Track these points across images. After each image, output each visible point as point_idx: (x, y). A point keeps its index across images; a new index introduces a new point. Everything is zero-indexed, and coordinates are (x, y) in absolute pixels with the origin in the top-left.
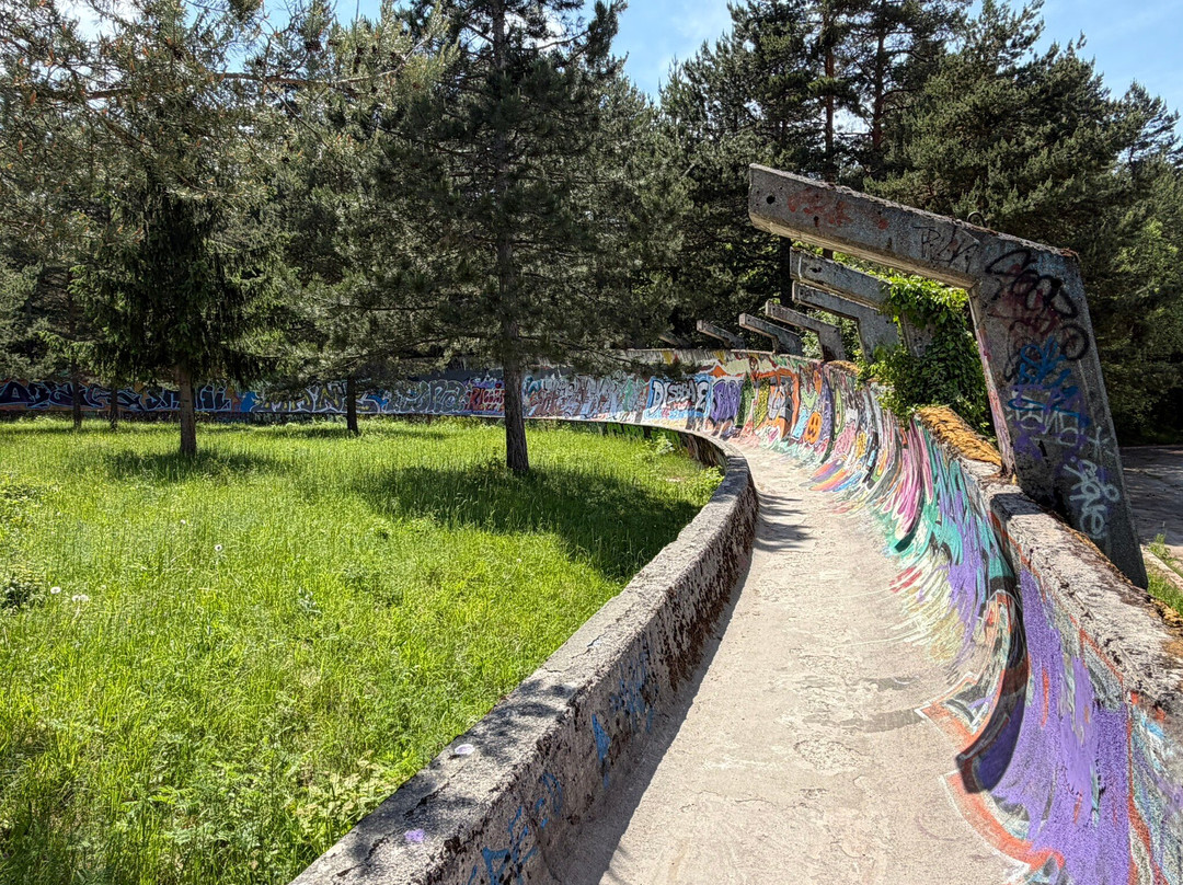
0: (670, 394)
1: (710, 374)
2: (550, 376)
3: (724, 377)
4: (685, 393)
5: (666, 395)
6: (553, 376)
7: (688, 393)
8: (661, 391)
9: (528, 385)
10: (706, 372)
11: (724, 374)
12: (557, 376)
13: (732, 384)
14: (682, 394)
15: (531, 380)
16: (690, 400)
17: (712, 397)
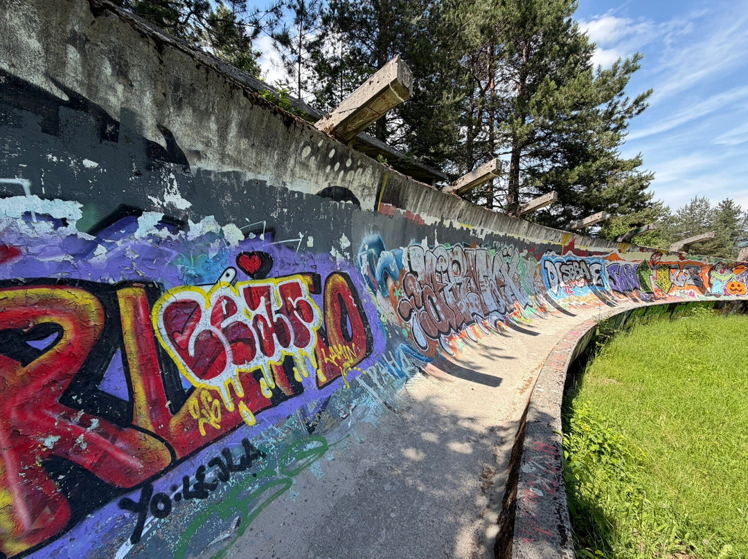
0: (563, 274)
1: (604, 258)
2: (419, 241)
3: (618, 262)
4: (578, 272)
5: (560, 274)
6: (425, 242)
7: (581, 271)
8: (554, 271)
9: (372, 260)
10: (601, 257)
11: (619, 259)
12: (431, 243)
13: (626, 266)
14: (575, 273)
15: (379, 246)
16: (585, 277)
17: (608, 275)
